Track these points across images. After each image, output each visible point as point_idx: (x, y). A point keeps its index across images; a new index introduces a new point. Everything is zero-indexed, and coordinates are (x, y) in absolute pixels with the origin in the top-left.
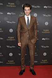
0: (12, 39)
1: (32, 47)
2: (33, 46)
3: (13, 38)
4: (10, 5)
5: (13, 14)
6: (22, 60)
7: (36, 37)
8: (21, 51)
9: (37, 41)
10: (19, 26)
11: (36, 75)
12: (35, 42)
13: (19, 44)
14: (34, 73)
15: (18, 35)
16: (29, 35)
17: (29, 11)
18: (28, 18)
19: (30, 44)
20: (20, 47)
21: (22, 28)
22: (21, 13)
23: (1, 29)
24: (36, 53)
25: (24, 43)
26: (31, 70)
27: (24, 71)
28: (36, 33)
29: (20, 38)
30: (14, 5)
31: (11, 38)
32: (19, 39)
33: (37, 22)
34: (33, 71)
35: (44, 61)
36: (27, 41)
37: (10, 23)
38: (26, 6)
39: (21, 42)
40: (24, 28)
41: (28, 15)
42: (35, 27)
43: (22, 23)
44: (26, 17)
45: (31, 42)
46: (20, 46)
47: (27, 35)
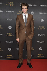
1: (29, 42)
3: (12, 34)
4: (9, 4)
5: (12, 12)
6: (20, 55)
7: (33, 33)
9: (34, 37)
10: (17, 23)
11: (32, 68)
14: (31, 67)
15: (17, 31)
16: (27, 31)
17: (26, 10)
18: (25, 16)
19: (27, 39)
20: (18, 42)
21: (20, 25)
23: (1, 26)
24: (33, 48)
25: (22, 39)
26: (28, 64)
27: (22, 64)
28: (33, 29)
29: (19, 34)
31: (10, 34)
32: (17, 35)
34: (30, 64)
35: (40, 55)
37: (9, 20)
39: (19, 38)
40: (22, 25)
42: (32, 24)
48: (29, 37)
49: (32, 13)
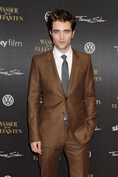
0: (12, 128)
2: (80, 152)
3: (15, 124)
4: (3, 13)
8: (40, 169)
10: (35, 85)
12: (89, 138)
13: (36, 146)
15: (31, 116)
16: (68, 113)
17: (68, 36)
18: (64, 57)
19: (70, 143)
20: (37, 154)
21: (44, 92)
22: (42, 41)
28: (90, 108)
29: (39, 124)
30: (16, 15)
31: (9, 127)
32: (34, 128)
33: (95, 72)
36: (63, 134)
37: (6, 73)
38: (60, 19)
39: (41, 139)
40: (52, 93)
41: (66, 48)
42: (89, 89)
43: (43, 73)
44: (57, 55)
45: (75, 138)
46: (39, 151)
47: (60, 116)
48: (76, 134)
49: (90, 48)
